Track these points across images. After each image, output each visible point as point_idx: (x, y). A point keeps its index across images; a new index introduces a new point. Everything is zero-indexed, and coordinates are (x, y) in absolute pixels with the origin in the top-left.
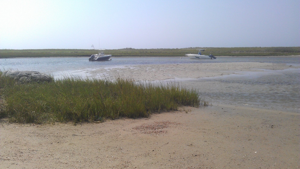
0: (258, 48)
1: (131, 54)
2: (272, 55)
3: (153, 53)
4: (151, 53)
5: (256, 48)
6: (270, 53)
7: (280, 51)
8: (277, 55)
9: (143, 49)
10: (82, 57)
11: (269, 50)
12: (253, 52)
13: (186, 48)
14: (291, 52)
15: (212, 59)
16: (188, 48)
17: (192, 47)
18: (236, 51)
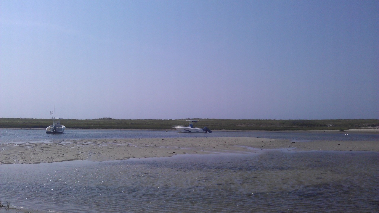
0: (272, 120)
1: (103, 126)
2: (286, 130)
3: (136, 124)
4: (132, 124)
5: (270, 120)
6: (285, 127)
7: (297, 125)
8: (293, 130)
9: (126, 120)
10: (33, 129)
11: (284, 124)
12: (263, 125)
13: (182, 119)
14: (311, 126)
15: (206, 132)
16: (184, 119)
17: (189, 118)
18: (242, 124)
